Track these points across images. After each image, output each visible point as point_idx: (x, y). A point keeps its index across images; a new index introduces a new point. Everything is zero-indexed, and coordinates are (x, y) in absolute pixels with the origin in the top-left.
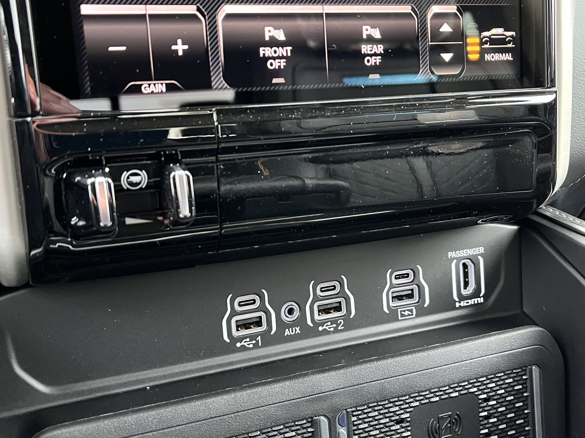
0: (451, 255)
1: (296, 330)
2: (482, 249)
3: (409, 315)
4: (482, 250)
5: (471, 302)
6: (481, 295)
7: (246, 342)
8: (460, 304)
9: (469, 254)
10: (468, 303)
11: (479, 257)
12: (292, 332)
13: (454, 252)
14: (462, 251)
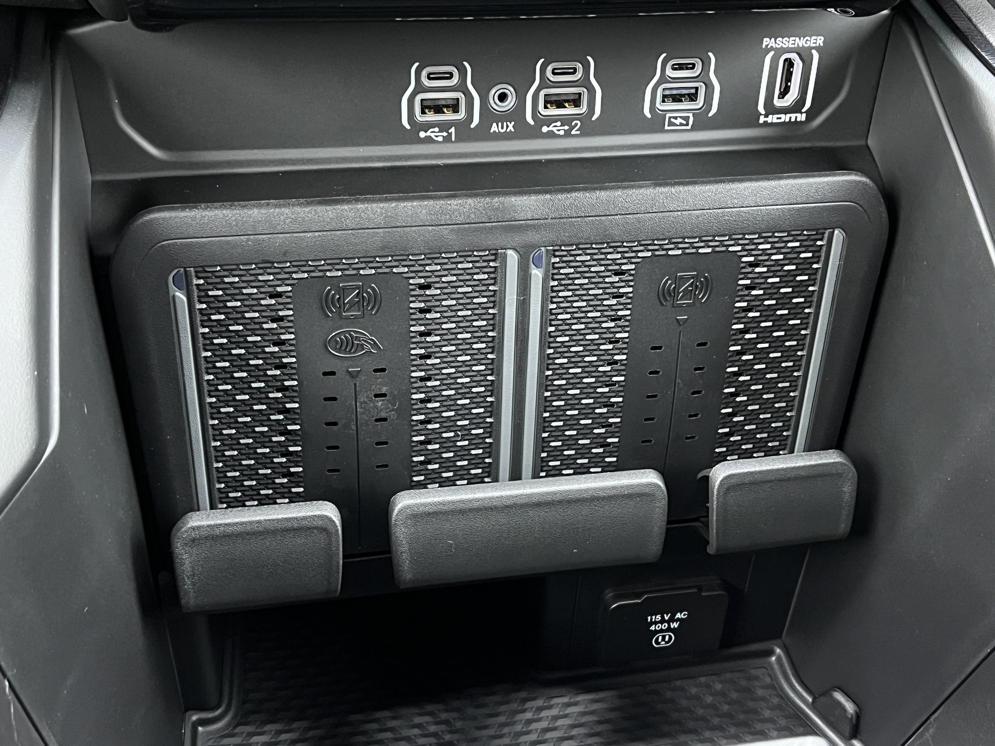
0: (767, 43)
1: (507, 127)
2: (820, 39)
3: (681, 124)
4: (820, 41)
5: (785, 118)
6: (803, 110)
7: (434, 132)
8: (766, 119)
9: (798, 44)
10: (780, 118)
11: (814, 52)
12: (502, 128)
13: (773, 39)
14: (787, 39)
